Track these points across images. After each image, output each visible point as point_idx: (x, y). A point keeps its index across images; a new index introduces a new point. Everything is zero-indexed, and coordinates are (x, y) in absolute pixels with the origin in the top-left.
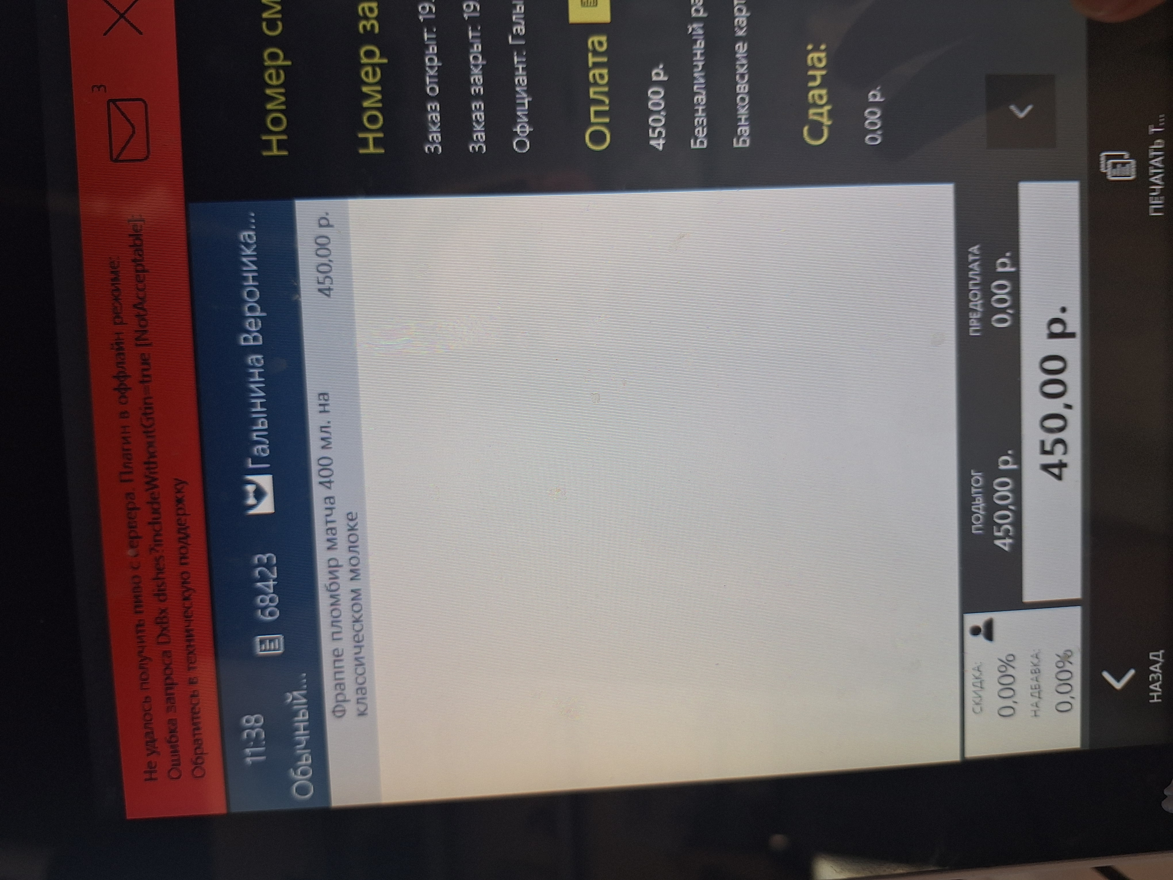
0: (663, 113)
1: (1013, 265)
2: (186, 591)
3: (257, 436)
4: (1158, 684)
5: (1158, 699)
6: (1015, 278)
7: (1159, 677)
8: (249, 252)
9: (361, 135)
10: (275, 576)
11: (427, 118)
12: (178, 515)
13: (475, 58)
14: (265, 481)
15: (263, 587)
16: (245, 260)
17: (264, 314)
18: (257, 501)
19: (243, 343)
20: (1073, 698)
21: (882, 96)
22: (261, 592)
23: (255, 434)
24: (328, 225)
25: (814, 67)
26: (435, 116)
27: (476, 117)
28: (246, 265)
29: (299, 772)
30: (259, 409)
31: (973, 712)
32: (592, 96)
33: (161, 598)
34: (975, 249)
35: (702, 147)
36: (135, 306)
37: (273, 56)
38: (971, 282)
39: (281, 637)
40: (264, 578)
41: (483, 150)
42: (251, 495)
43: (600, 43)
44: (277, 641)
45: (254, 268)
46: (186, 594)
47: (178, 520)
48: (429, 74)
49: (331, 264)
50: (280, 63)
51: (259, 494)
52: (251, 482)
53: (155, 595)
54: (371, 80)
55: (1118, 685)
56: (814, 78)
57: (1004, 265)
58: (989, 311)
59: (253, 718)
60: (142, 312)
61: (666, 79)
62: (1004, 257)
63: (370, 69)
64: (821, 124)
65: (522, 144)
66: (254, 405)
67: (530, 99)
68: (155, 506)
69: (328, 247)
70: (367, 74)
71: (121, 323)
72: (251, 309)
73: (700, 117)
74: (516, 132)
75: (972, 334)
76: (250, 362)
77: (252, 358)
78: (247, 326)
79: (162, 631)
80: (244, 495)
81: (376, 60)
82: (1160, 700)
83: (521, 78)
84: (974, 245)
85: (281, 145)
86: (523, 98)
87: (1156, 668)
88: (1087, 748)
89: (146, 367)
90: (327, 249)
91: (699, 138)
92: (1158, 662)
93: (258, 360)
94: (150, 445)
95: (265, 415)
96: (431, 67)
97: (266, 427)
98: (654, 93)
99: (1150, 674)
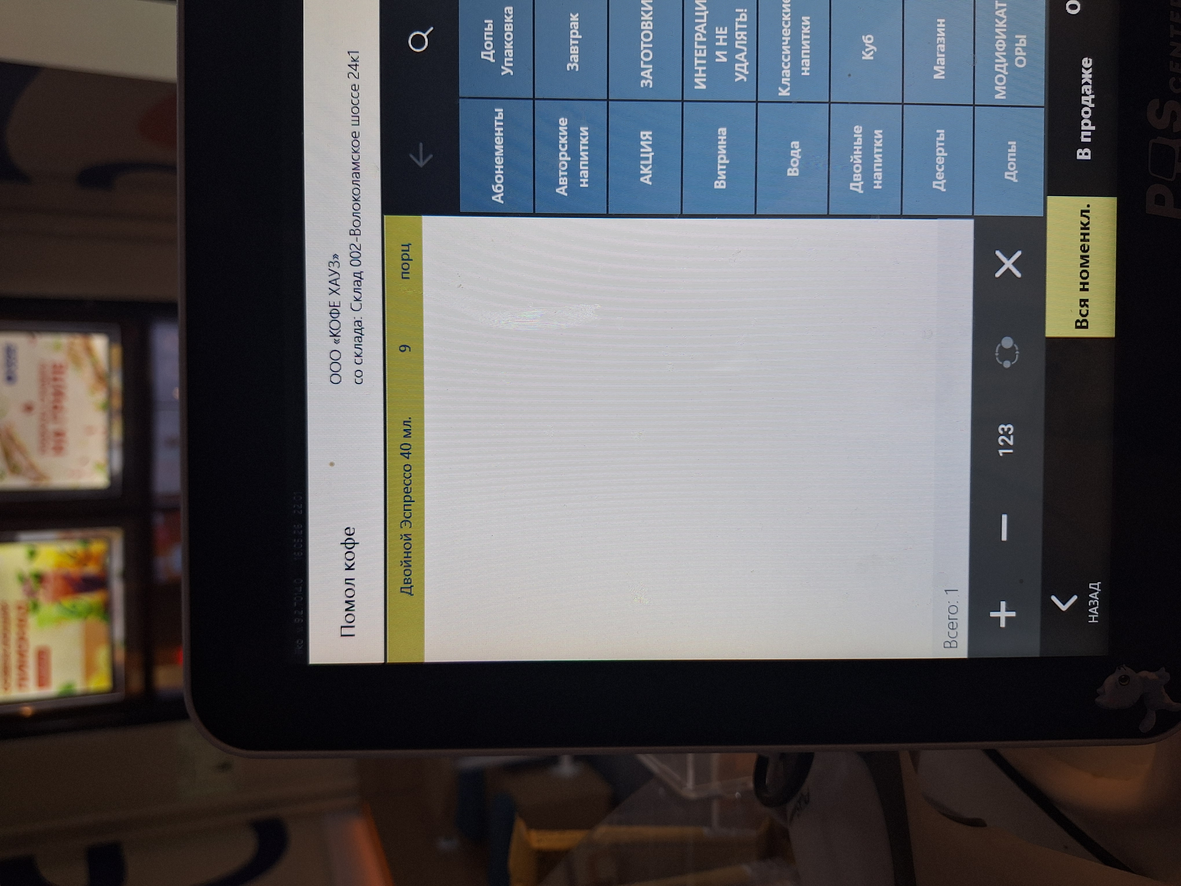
4: (1095, 608)
5: (1095, 620)
7: (1096, 603)
55: (1064, 608)
82: (1098, 621)
87: (1094, 596)
92: (1096, 591)
99: (1089, 600)
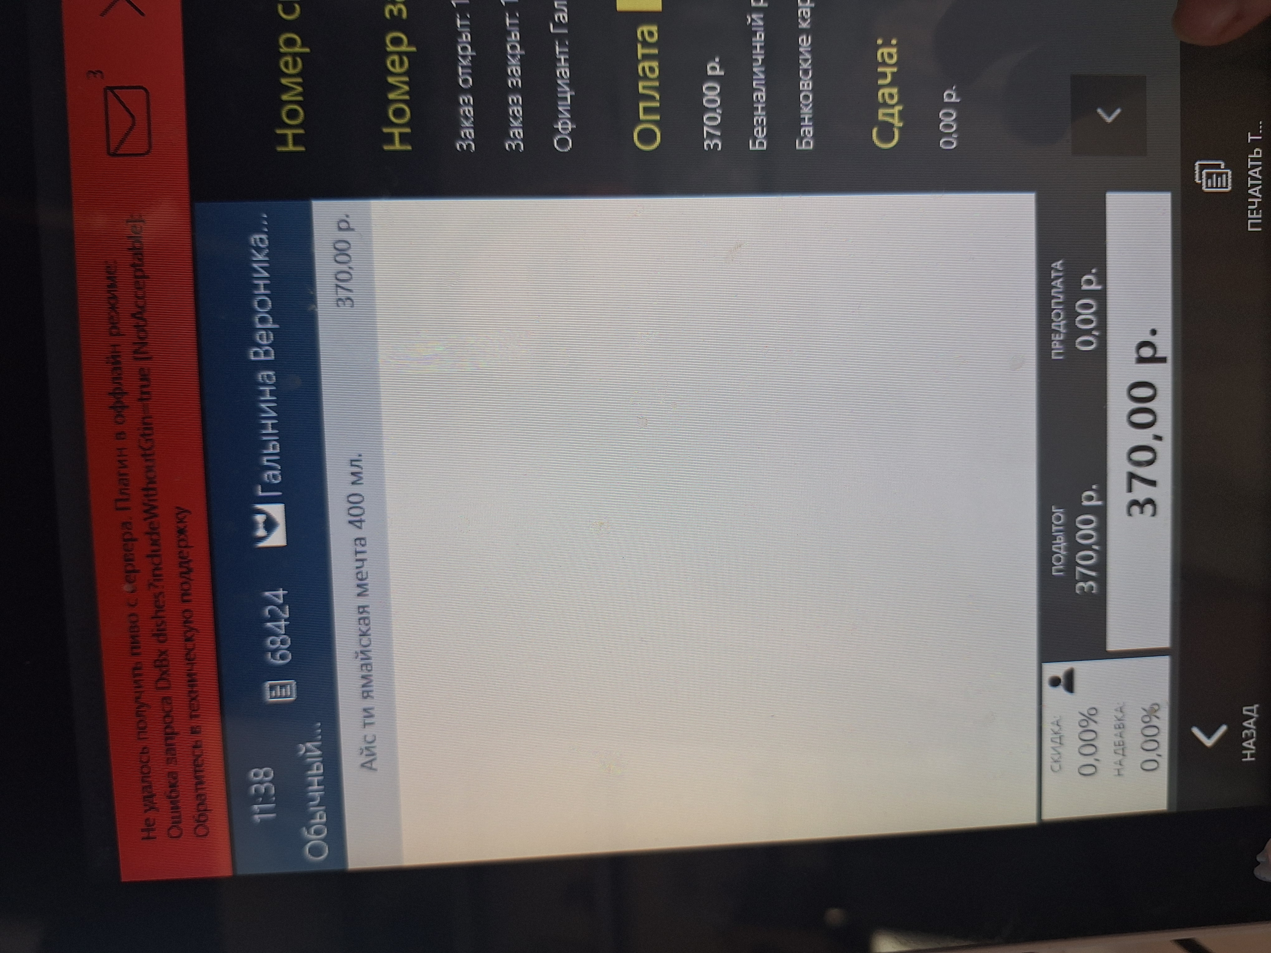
0: (718, 111)
1: (1099, 283)
2: (188, 631)
3: (268, 461)
4: (1251, 741)
5: (1251, 757)
6: (1101, 297)
7: (1252, 734)
8: (260, 257)
9: (386, 130)
10: (287, 616)
11: (459, 112)
12: (180, 547)
13: (513, 47)
14: (277, 511)
15: (273, 627)
16: (255, 266)
17: (277, 326)
18: (267, 532)
19: (252, 358)
20: (1159, 755)
21: (957, 97)
22: (271, 633)
23: (265, 458)
24: (349, 229)
25: (884, 64)
26: (468, 110)
27: (513, 112)
28: (257, 271)
29: (313, 832)
30: (270, 431)
31: (1050, 771)
32: (641, 90)
33: (161, 638)
34: (1058, 265)
35: (761, 148)
36: (133, 315)
37: (290, 43)
38: (1053, 301)
39: (293, 683)
40: (274, 617)
41: (520, 148)
42: (261, 525)
43: (651, 34)
44: (289, 687)
45: (266, 275)
46: (189, 634)
47: (180, 552)
48: (462, 64)
49: (351, 271)
50: (297, 49)
51: (270, 525)
52: (260, 512)
53: (154, 635)
54: (398, 70)
55: (1209, 742)
56: (884, 75)
57: (1089, 282)
58: (1073, 332)
59: (262, 772)
60: (141, 323)
61: (722, 73)
62: (1090, 273)
63: (396, 58)
64: (892, 125)
65: (563, 142)
66: (264, 426)
67: (573, 93)
68: (154, 537)
69: (349, 252)
70: (393, 63)
71: (118, 334)
72: (263, 320)
73: (759, 116)
74: (558, 129)
75: (1053, 357)
76: (260, 379)
77: (262, 375)
78: (258, 339)
79: (162, 675)
80: (253, 526)
81: (404, 48)
82: (1253, 759)
83: (563, 70)
84: (1058, 260)
85: (297, 140)
86: (565, 92)
87: (1249, 724)
88: (1174, 810)
89: (145, 383)
90: (347, 255)
91: (759, 139)
92: (1252, 717)
93: (269, 377)
94: (149, 469)
95: (277, 438)
96: (464, 57)
97: (278, 451)
98: (709, 88)
99: (1243, 731)
